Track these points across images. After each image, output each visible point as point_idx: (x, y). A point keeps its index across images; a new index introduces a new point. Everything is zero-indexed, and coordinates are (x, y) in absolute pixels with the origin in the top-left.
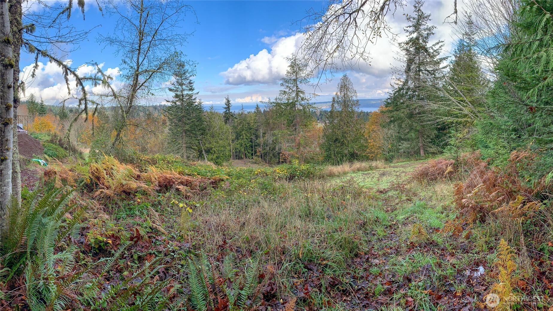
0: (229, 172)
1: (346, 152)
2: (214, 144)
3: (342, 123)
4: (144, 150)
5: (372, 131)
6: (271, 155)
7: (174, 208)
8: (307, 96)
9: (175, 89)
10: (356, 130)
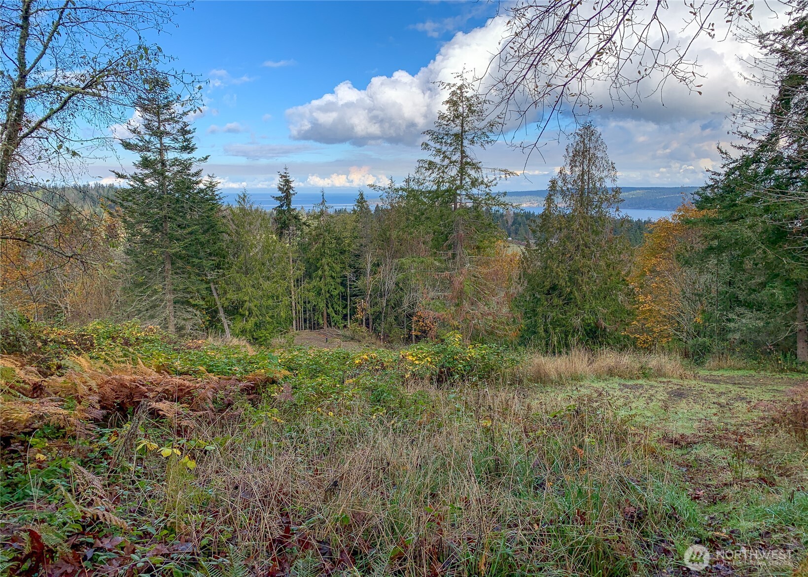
0: (291, 361)
1: (577, 322)
2: (250, 290)
3: (570, 247)
4: (52, 312)
5: (651, 272)
6: (391, 319)
7: (145, 463)
8: (486, 175)
9: (141, 144)
10: (608, 266)
